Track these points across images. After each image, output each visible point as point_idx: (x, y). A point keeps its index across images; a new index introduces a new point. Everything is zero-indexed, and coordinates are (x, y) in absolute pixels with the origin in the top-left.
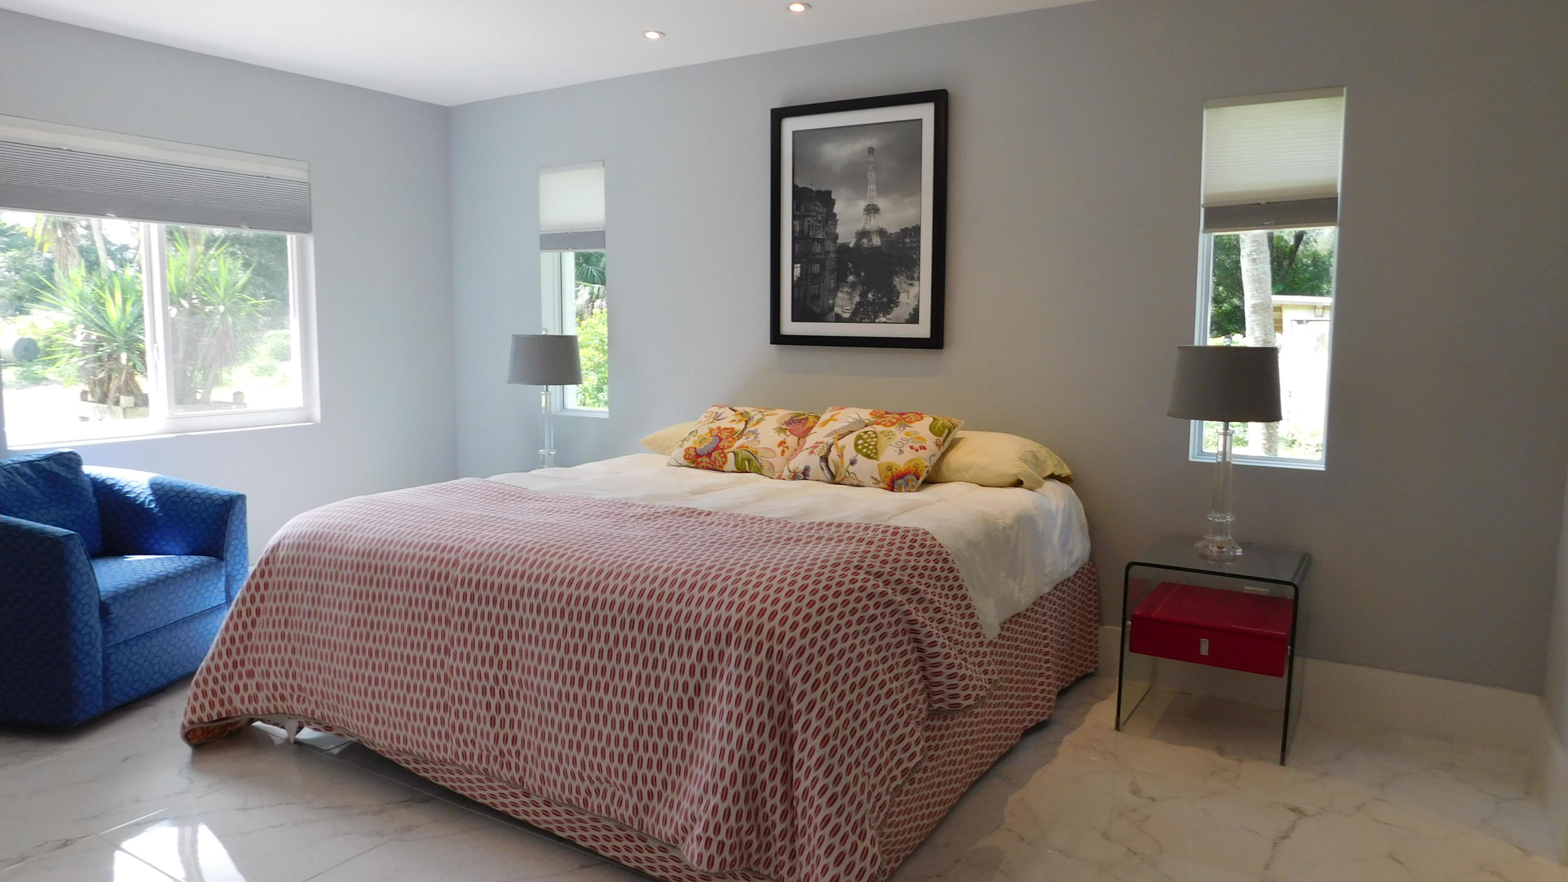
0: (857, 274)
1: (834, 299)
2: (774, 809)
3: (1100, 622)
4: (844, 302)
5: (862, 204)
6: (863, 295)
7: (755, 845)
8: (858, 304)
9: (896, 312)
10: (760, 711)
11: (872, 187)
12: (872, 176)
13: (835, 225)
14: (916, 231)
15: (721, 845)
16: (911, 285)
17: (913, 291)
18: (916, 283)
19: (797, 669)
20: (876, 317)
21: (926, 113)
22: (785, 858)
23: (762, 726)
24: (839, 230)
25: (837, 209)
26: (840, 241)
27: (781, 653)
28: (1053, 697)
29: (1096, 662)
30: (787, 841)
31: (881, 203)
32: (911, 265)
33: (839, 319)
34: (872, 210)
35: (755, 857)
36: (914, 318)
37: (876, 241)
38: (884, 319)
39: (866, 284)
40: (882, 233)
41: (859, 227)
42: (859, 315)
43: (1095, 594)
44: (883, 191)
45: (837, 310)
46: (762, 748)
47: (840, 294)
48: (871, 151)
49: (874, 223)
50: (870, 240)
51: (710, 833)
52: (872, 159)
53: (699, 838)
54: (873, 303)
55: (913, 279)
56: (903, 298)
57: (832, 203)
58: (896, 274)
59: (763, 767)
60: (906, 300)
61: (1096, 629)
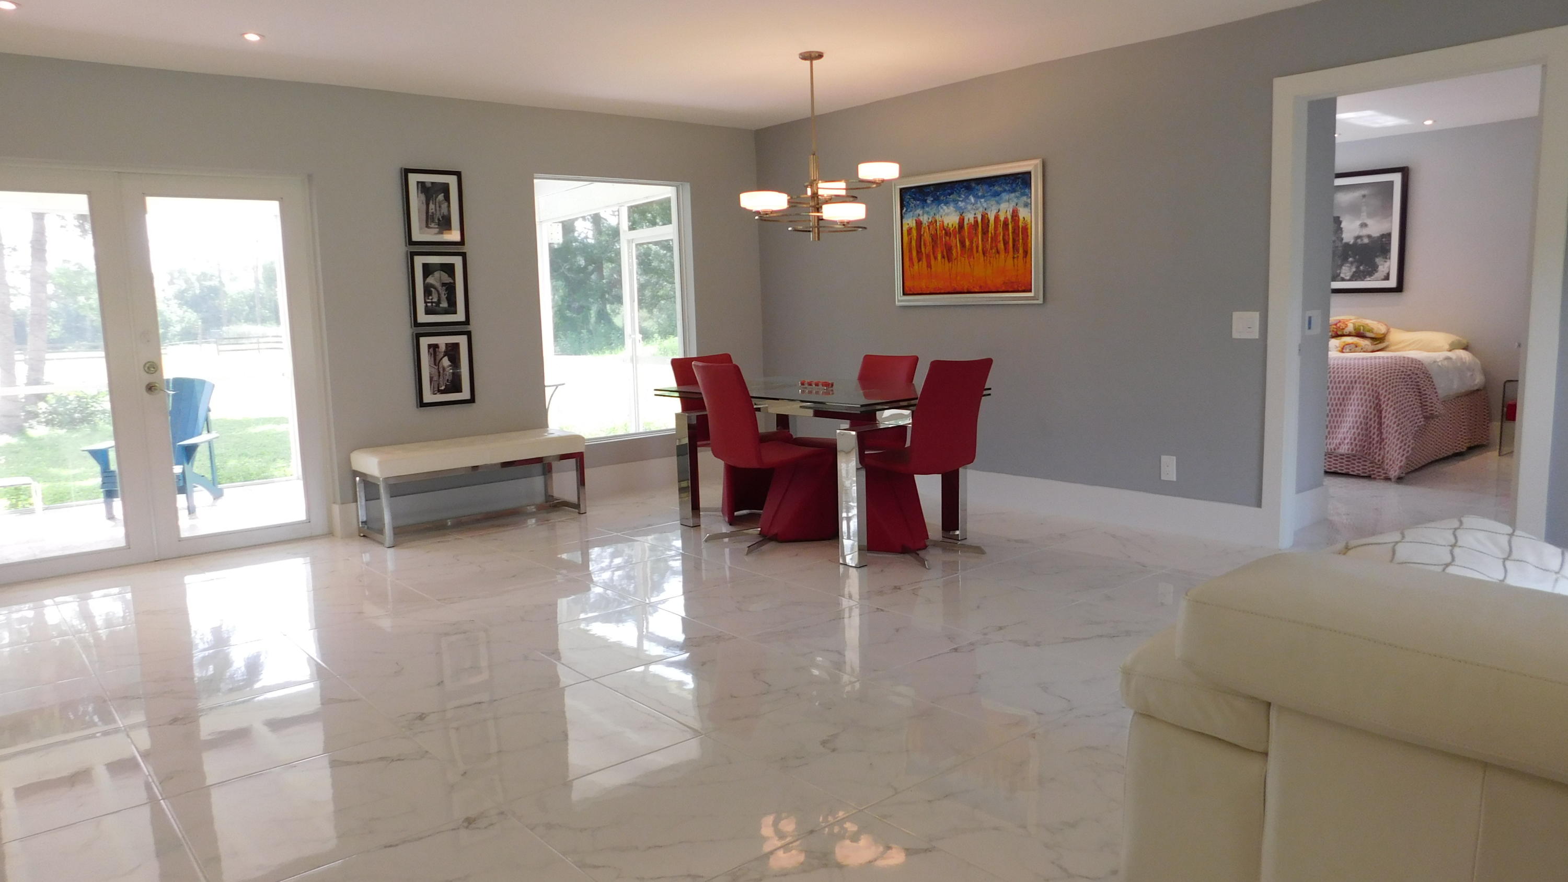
0: (1354, 258)
1: (1340, 270)
2: (1374, 434)
3: (1490, 420)
4: (1346, 271)
5: (1358, 223)
6: (1358, 267)
7: (1366, 447)
8: (1354, 272)
9: (1376, 275)
10: (1370, 402)
11: (1364, 214)
12: (1364, 208)
13: (1342, 233)
14: (1388, 236)
15: (1356, 445)
16: (1386, 262)
17: (1387, 265)
18: (1388, 260)
19: (1383, 388)
20: (1365, 278)
21: (1397, 178)
22: (1377, 450)
23: (1371, 407)
24: (1344, 236)
25: (1343, 225)
26: (1345, 241)
27: (1376, 384)
28: (1465, 448)
29: (1488, 440)
30: (1378, 445)
31: (1369, 222)
32: (1384, 251)
33: (1343, 280)
34: (1364, 225)
35: (1366, 452)
36: (1387, 278)
37: (1366, 241)
38: (1369, 279)
39: (1360, 262)
40: (1369, 236)
41: (1356, 234)
42: (1354, 277)
43: (1488, 410)
44: (1370, 215)
45: (1342, 275)
46: (1371, 413)
47: (1344, 268)
48: (1364, 196)
49: (1365, 232)
50: (1362, 240)
51: (1352, 441)
52: (1364, 200)
53: (1348, 443)
54: (1363, 272)
55: (1386, 258)
56: (1380, 268)
57: (1340, 223)
58: (1377, 257)
59: (1371, 420)
60: (1382, 269)
61: (1488, 423)
